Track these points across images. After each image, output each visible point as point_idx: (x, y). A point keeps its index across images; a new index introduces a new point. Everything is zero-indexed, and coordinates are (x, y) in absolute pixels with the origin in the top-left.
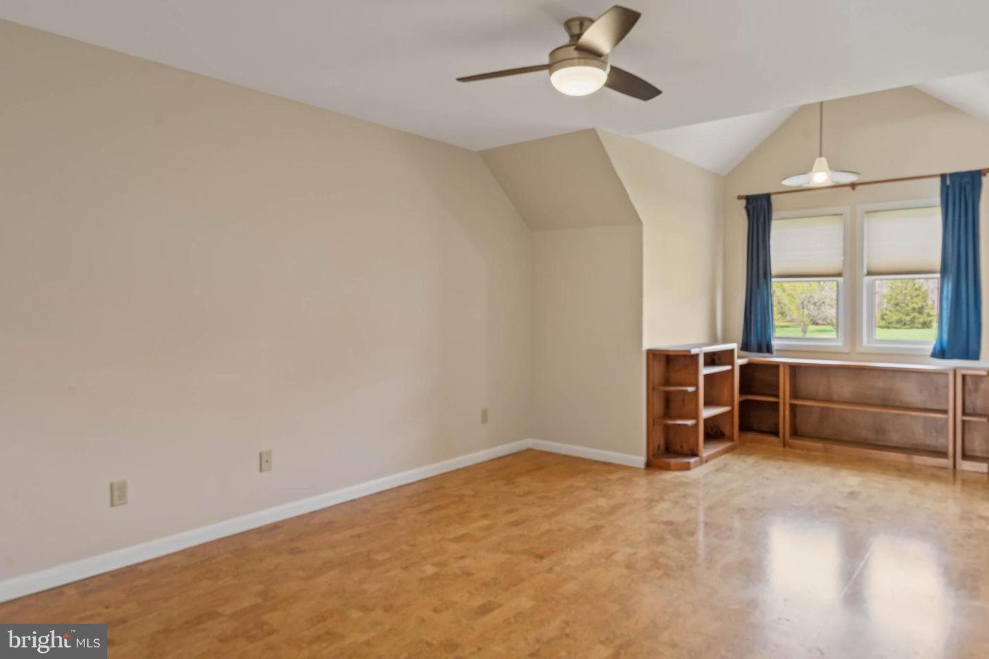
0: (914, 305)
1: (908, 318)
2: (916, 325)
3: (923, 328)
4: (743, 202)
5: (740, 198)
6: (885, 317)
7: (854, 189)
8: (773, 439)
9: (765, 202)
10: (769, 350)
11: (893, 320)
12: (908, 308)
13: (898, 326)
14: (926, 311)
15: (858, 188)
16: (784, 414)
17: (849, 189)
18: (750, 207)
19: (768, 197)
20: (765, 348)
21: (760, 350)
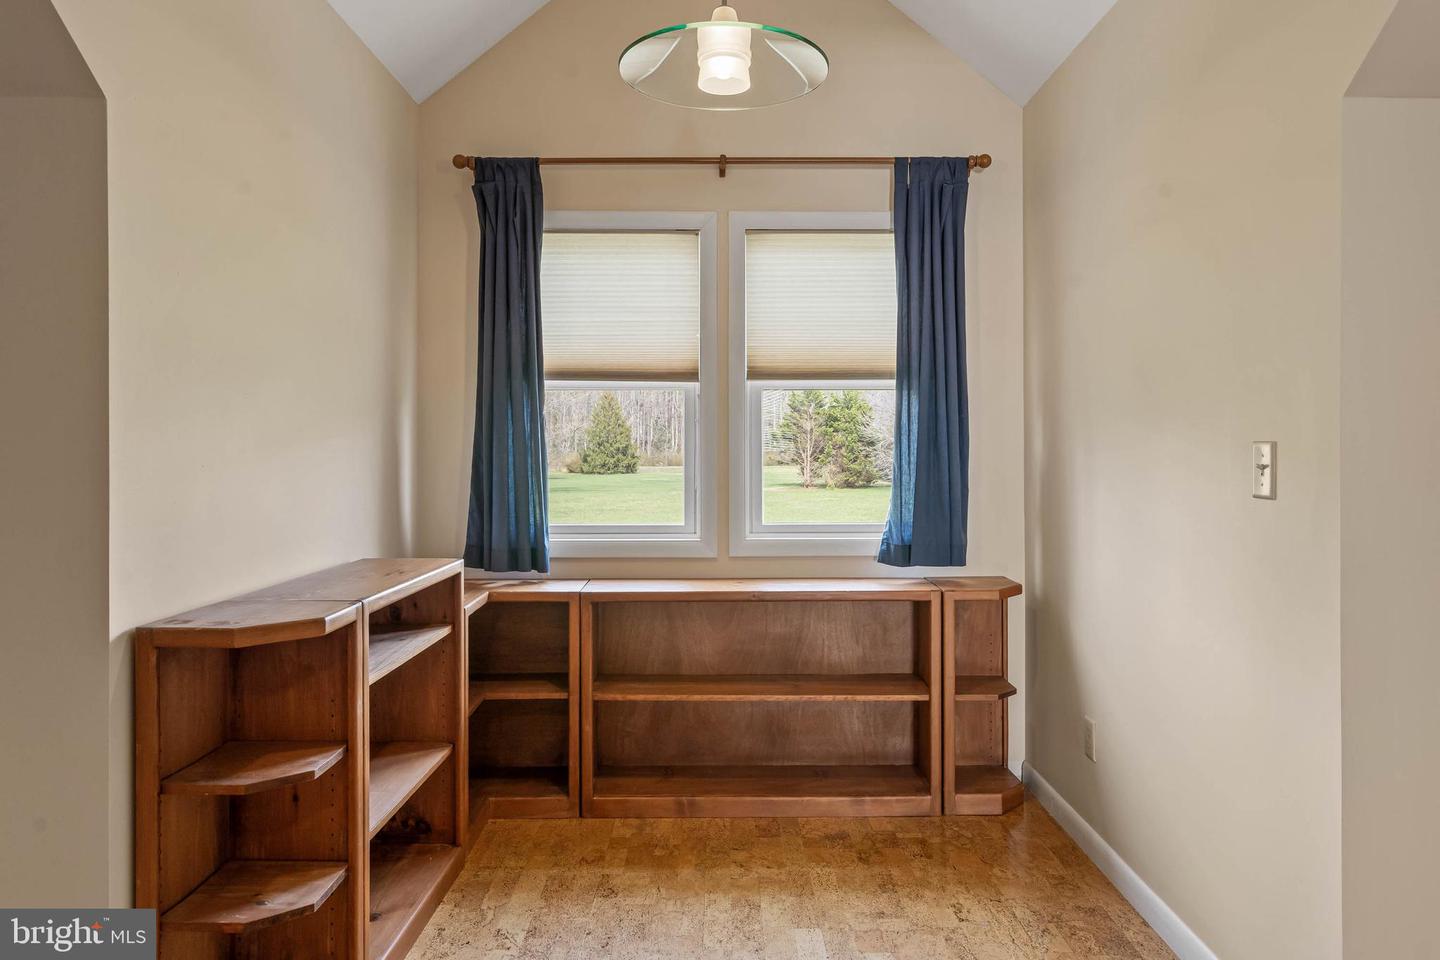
0: (618, 445)
1: (612, 461)
2: (620, 469)
3: (628, 472)
4: (468, 173)
5: (460, 162)
6: (589, 459)
7: (722, 173)
8: (554, 799)
9: (523, 177)
10: (536, 560)
11: (597, 463)
12: (612, 449)
13: (602, 471)
14: (630, 451)
15: (733, 171)
16: (582, 729)
17: (712, 171)
18: (488, 188)
19: (532, 165)
20: (526, 557)
21: (514, 564)
